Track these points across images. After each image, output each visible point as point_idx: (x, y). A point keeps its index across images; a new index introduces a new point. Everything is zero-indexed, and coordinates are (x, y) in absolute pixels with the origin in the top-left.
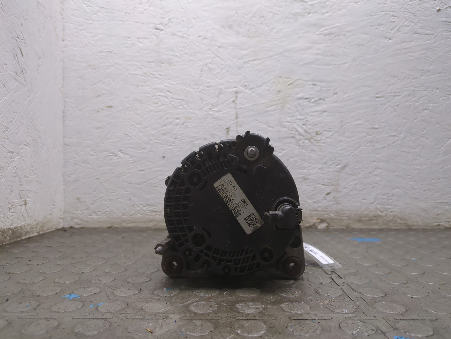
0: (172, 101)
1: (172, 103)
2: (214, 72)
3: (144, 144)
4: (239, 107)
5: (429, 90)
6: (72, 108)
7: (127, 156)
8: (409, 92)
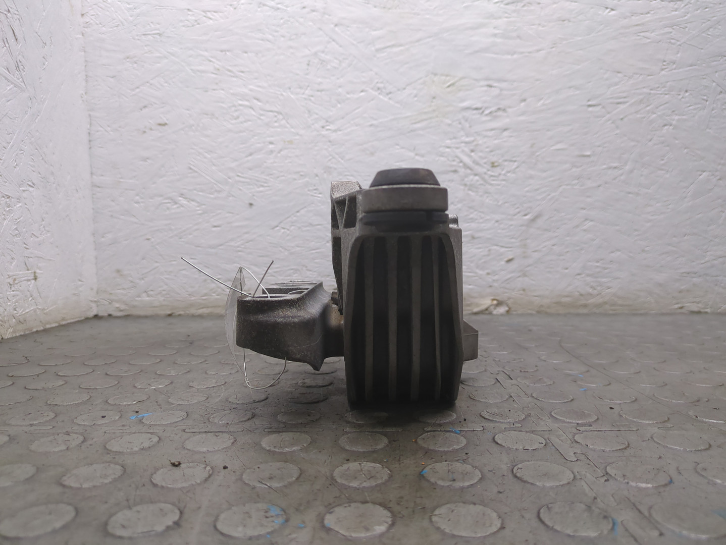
0: (262, 115)
1: (262, 117)
2: (329, 67)
3: (219, 185)
4: (370, 123)
5: (672, 93)
6: (102, 127)
7: (193, 203)
8: (641, 97)
